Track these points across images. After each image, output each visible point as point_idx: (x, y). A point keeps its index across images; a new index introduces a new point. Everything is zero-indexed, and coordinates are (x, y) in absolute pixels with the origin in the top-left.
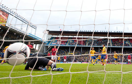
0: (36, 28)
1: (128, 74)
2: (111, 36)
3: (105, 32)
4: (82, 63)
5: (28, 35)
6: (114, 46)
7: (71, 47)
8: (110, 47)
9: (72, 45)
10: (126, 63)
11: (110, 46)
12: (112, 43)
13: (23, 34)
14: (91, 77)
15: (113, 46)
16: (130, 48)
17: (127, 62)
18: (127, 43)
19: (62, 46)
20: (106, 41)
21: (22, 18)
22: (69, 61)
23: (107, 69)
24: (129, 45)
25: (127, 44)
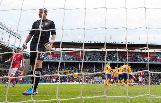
0: (20, 38)
1: (140, 98)
2: (117, 48)
3: (110, 43)
4: (80, 84)
5: (10, 47)
6: (122, 61)
7: (66, 62)
8: (117, 63)
9: (67, 60)
10: (137, 83)
11: (117, 61)
12: (119, 58)
13: (4, 45)
14: (92, 101)
15: (120, 61)
16: (142, 64)
17: (139, 83)
18: (138, 57)
19: (54, 61)
20: (111, 54)
21: (3, 25)
22: (63, 81)
23: (112, 91)
24: (141, 61)
25: (139, 59)
